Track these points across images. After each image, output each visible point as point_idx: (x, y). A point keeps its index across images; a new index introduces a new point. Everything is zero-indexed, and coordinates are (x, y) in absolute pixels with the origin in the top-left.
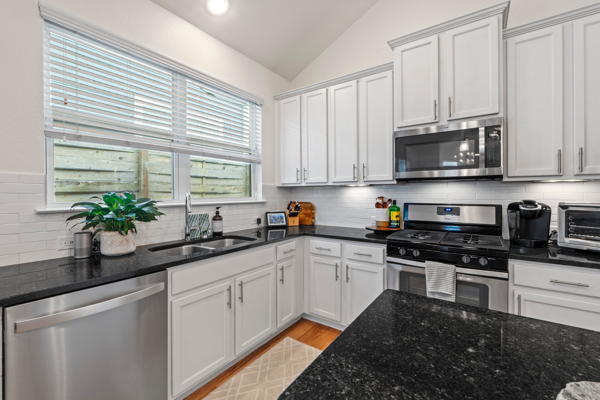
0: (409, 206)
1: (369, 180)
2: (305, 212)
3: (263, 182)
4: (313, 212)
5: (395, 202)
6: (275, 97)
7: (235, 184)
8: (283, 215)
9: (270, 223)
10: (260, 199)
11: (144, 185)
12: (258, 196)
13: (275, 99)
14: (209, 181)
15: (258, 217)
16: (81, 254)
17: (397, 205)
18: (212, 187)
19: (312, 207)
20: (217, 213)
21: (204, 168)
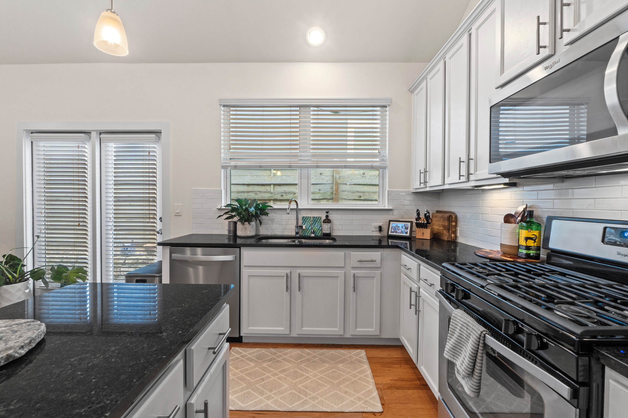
0: (553, 222)
2: (443, 224)
3: (389, 188)
4: (455, 223)
5: (530, 213)
6: (411, 90)
9: (391, 232)
10: (385, 206)
11: (335, 194)
15: (380, 224)
16: (231, 233)
17: (535, 220)
19: (450, 218)
20: (327, 216)
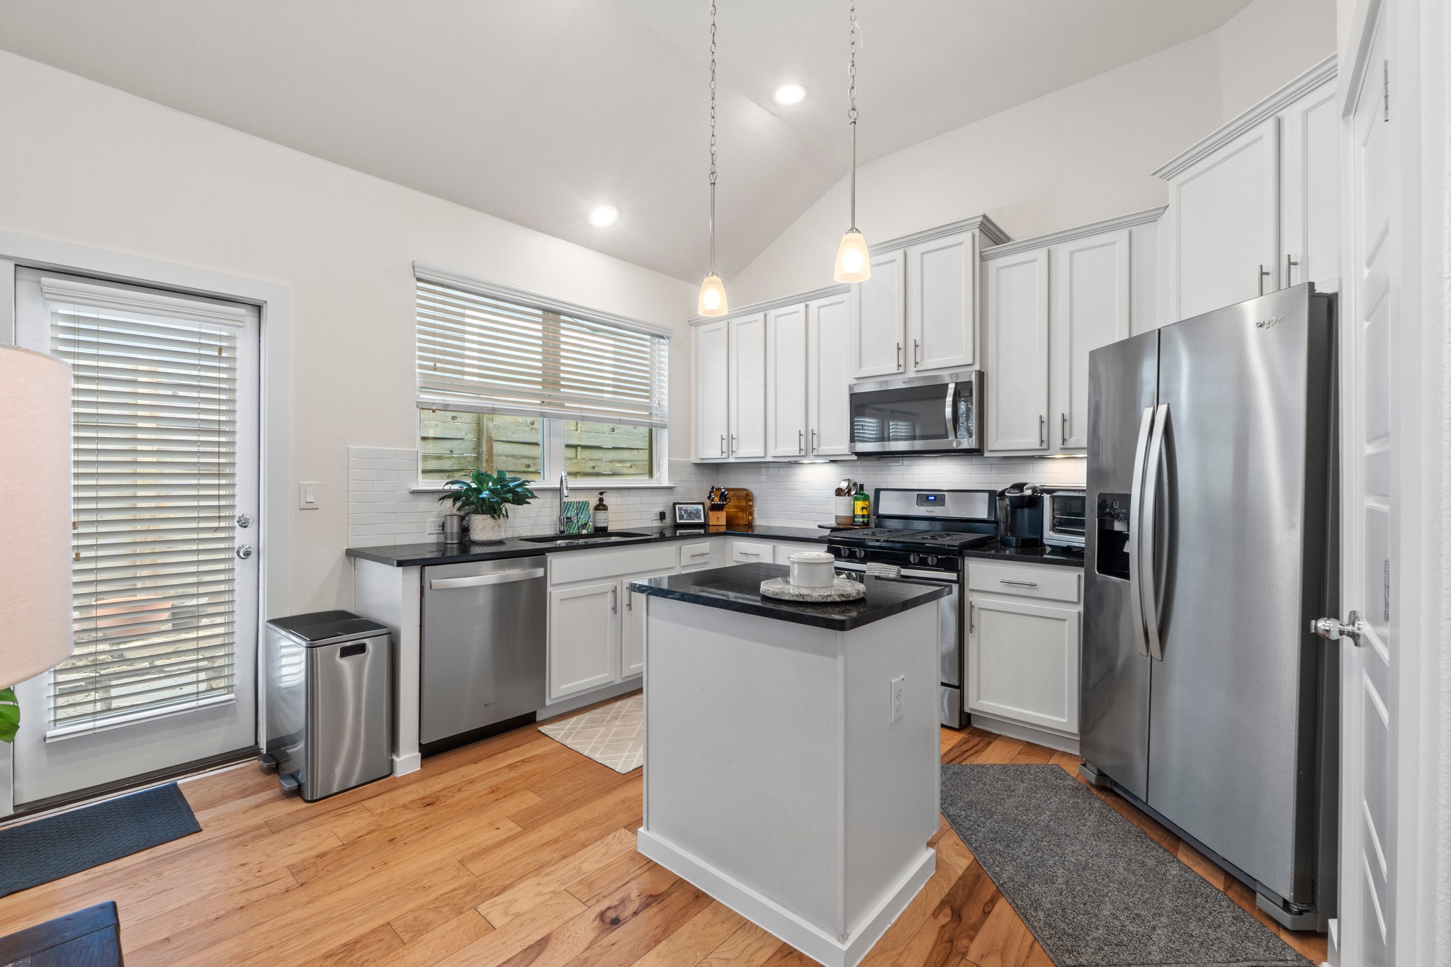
0: (882, 492)
1: (820, 454)
2: (737, 504)
3: (669, 457)
4: (751, 503)
5: (862, 487)
6: (691, 323)
7: (634, 458)
8: (700, 507)
9: (680, 520)
10: (666, 483)
11: (487, 460)
12: (663, 478)
13: (691, 325)
14: (587, 454)
15: (661, 509)
16: (452, 539)
17: (865, 492)
18: (592, 464)
19: (747, 497)
20: (601, 500)
21: (579, 431)
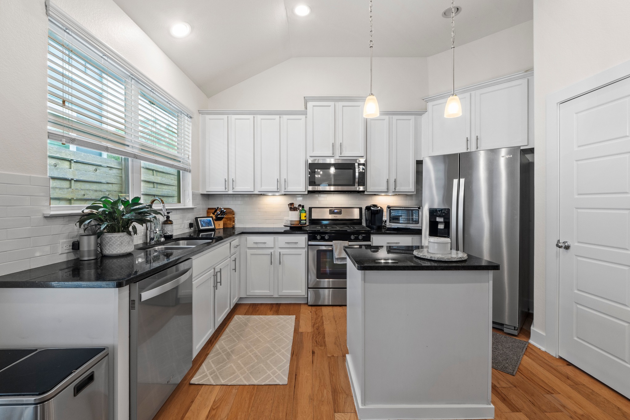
0: (313, 209)
2: (227, 216)
3: (192, 189)
4: (233, 216)
5: (303, 207)
6: (199, 111)
7: (109, 189)
8: (211, 219)
9: (201, 227)
10: (190, 205)
13: (200, 113)
15: (190, 221)
17: (305, 209)
18: (83, 193)
19: (232, 212)
20: (168, 217)
21: (72, 169)
